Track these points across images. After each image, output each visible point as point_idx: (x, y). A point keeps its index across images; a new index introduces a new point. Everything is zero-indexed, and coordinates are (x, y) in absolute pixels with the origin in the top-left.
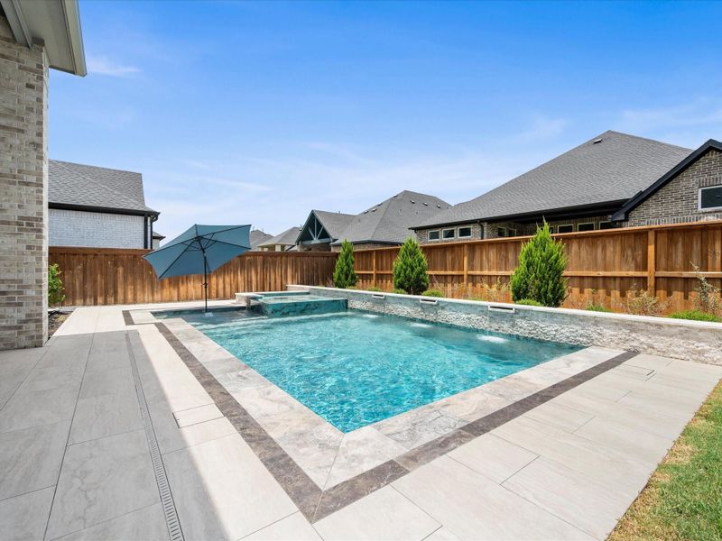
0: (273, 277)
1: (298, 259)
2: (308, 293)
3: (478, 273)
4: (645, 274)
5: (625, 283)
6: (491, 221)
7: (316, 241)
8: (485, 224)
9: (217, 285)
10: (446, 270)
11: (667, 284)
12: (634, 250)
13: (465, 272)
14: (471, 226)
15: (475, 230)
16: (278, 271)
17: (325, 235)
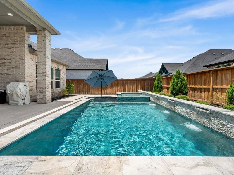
0: (133, 87)
1: (143, 81)
2: (142, 94)
3: (219, 86)
7: (164, 74)
9: (115, 90)
10: (201, 85)
13: (211, 86)
16: (135, 86)
17: (167, 72)
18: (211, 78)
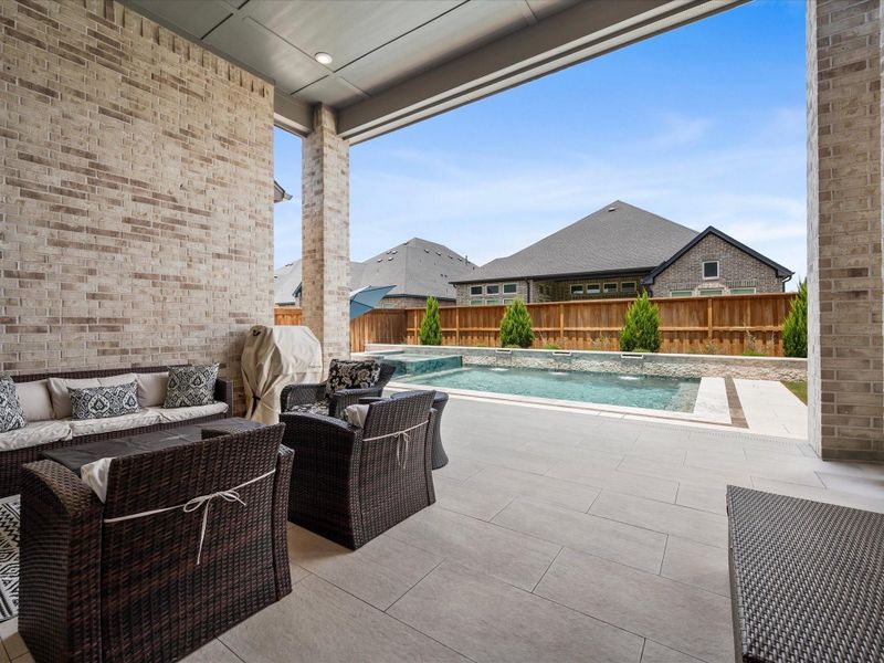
2: (402, 352)
3: (574, 329)
4: (706, 328)
5: (692, 335)
6: (536, 279)
8: (531, 282)
10: (540, 326)
11: (720, 336)
12: (698, 312)
13: (562, 328)
14: (517, 283)
15: (521, 287)
18: (562, 316)
